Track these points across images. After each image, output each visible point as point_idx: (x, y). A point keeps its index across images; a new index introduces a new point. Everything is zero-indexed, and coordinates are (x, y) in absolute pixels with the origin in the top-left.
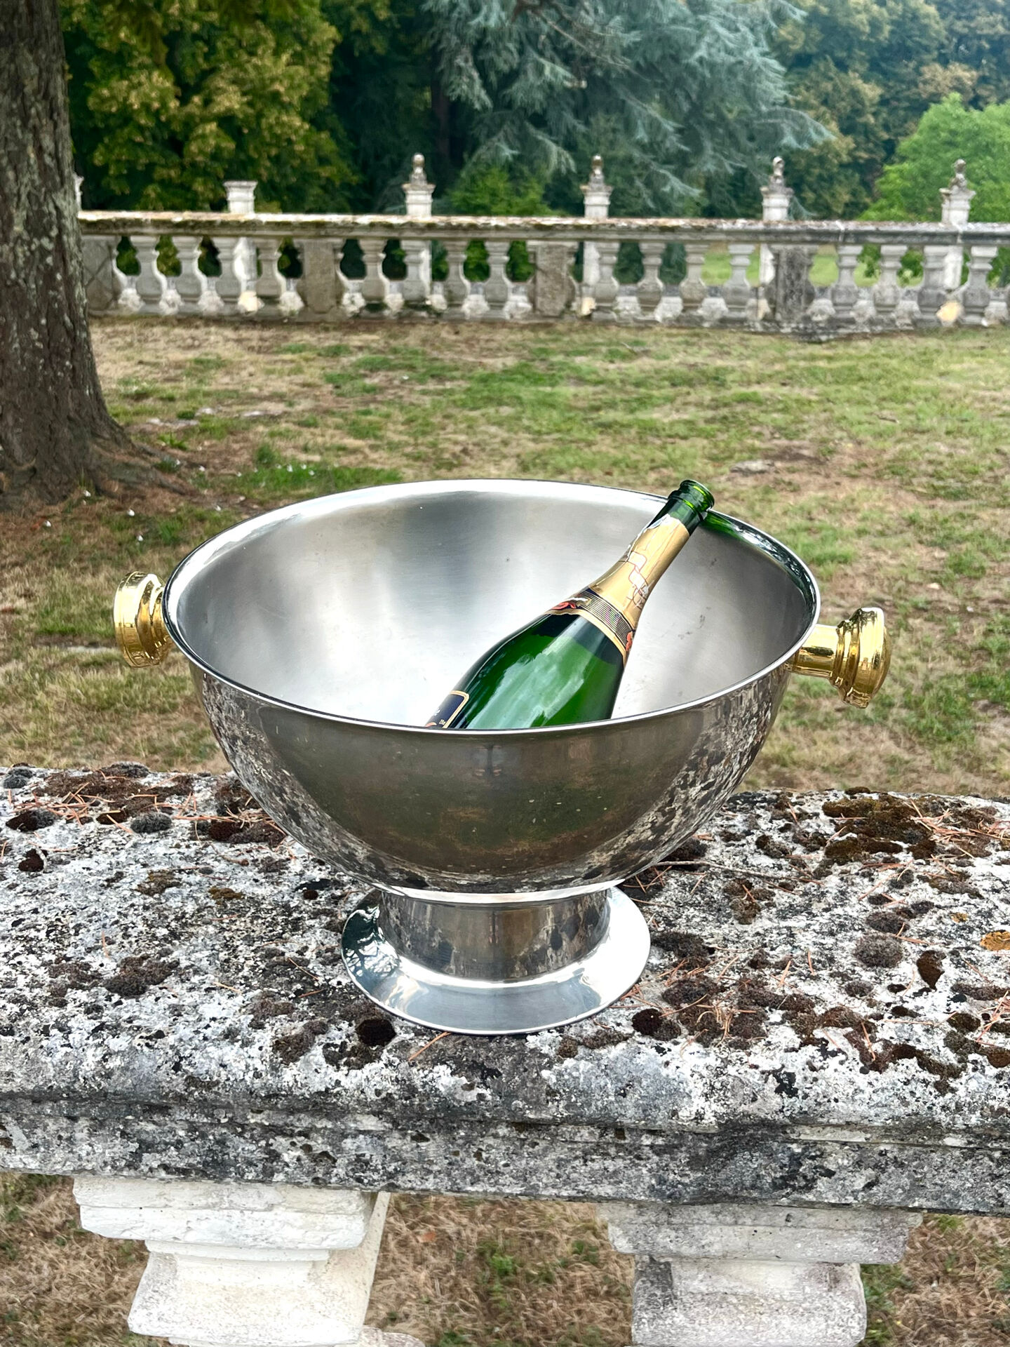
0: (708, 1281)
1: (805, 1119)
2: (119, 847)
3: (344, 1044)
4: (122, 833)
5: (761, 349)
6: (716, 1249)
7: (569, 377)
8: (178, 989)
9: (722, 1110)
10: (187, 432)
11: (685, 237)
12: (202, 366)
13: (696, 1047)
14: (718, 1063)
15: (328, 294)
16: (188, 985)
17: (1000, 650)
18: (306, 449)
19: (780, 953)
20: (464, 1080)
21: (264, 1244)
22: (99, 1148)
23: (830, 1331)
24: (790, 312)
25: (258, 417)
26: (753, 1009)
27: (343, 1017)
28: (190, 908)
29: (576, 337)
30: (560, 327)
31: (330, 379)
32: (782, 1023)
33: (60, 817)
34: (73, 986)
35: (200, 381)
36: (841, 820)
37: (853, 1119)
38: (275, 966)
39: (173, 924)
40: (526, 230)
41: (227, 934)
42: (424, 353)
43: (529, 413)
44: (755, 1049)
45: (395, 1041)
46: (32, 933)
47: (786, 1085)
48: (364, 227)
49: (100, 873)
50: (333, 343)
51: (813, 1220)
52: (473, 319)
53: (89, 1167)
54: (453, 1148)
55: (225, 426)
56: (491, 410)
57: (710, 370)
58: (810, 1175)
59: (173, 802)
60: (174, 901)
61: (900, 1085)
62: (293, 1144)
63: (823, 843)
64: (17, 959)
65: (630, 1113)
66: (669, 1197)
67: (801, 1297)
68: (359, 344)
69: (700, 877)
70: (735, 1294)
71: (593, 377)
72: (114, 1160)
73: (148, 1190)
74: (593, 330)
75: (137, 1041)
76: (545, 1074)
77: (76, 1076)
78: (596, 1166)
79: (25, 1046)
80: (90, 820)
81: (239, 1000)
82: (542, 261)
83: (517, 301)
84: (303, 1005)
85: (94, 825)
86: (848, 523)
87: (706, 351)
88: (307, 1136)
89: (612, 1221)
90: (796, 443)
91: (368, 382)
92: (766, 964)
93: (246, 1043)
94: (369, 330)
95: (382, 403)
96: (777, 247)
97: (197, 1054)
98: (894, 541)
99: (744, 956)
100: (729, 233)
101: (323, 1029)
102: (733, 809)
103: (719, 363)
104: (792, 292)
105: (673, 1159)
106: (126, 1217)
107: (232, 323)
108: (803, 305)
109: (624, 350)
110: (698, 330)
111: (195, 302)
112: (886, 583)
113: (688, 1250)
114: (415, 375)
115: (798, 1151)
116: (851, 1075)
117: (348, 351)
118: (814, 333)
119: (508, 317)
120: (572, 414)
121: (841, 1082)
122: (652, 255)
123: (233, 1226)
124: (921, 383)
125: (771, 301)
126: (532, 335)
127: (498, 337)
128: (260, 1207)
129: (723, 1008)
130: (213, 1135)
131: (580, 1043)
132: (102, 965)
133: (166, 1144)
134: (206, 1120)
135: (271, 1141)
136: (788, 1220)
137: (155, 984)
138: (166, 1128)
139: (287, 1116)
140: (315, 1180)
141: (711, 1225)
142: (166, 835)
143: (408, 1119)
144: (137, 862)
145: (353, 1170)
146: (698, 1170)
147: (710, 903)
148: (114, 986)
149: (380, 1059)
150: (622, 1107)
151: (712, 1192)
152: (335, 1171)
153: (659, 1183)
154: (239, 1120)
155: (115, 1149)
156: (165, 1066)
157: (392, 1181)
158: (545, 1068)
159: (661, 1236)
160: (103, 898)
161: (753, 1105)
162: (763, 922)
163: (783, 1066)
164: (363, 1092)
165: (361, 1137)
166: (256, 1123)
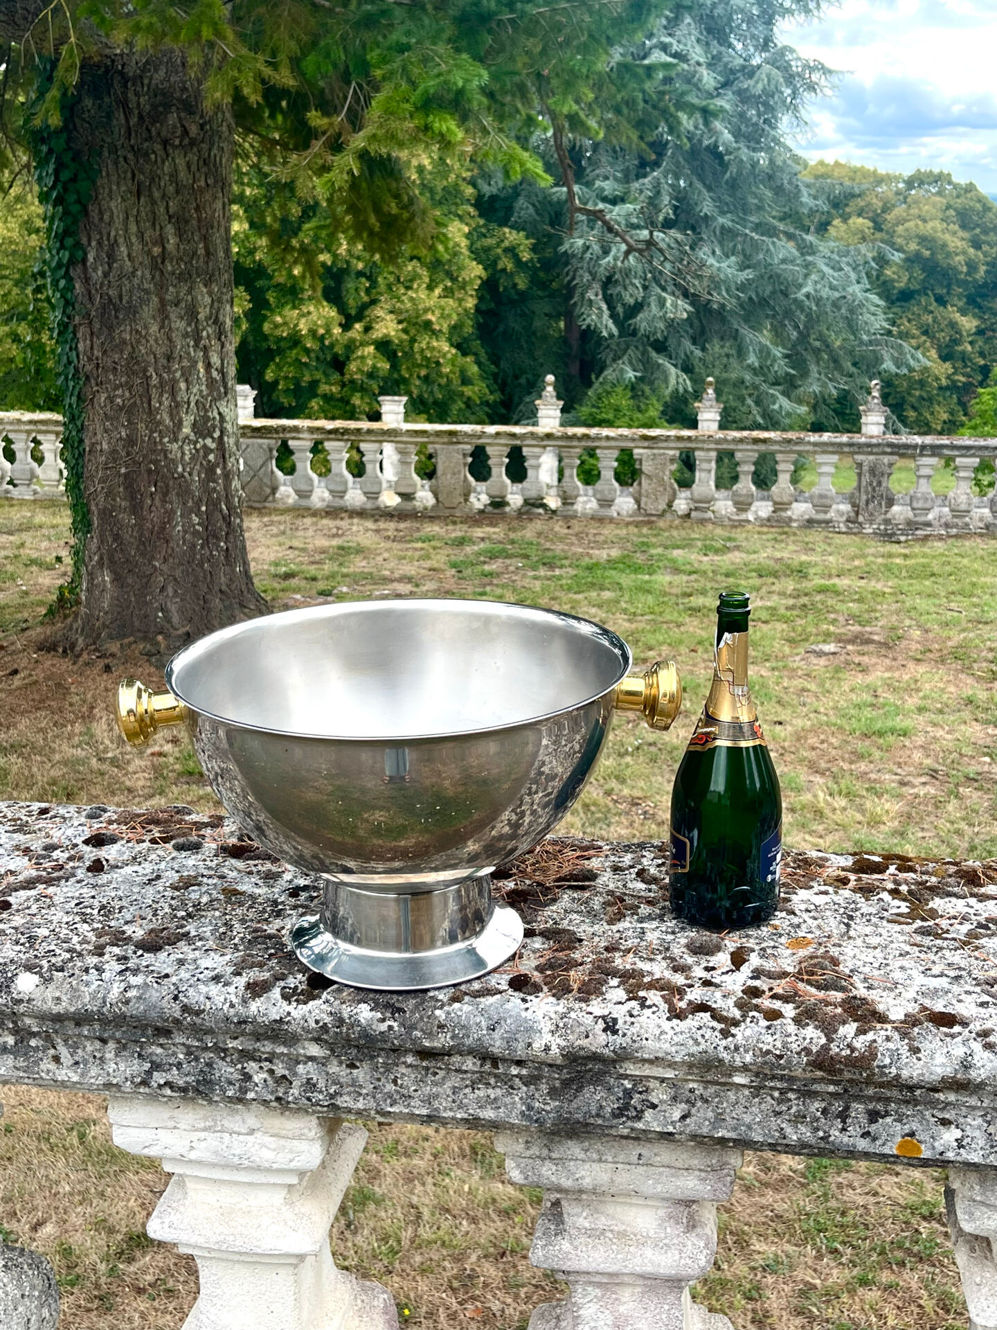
0: (590, 1218)
1: (623, 1055)
2: (162, 859)
3: (296, 987)
4: (165, 850)
5: (843, 546)
6: (587, 1182)
7: (666, 567)
8: (185, 949)
9: (563, 1043)
11: (776, 447)
12: (344, 551)
13: (551, 999)
14: (565, 1010)
15: (457, 492)
16: (193, 947)
19: (631, 943)
20: (379, 1015)
21: (247, 1163)
22: (122, 1066)
23: (683, 1262)
24: (871, 514)
26: (600, 977)
27: (299, 971)
28: (205, 899)
29: (675, 533)
30: (661, 524)
31: (454, 565)
32: (617, 986)
33: (122, 838)
34: (111, 944)
35: (341, 564)
37: (660, 1055)
38: (258, 938)
39: (190, 909)
40: (633, 440)
41: (227, 917)
42: (538, 544)
43: (627, 597)
44: (594, 1002)
45: (331, 989)
46: (89, 911)
47: (611, 1026)
48: (491, 436)
49: (146, 875)
50: (459, 534)
51: (658, 1159)
52: (584, 515)
53: (115, 1082)
54: (377, 1075)
56: (594, 594)
57: (795, 564)
58: (639, 1107)
59: (208, 832)
60: (194, 894)
61: (694, 1030)
62: (261, 1068)
64: (74, 926)
65: (498, 1044)
66: (536, 1121)
67: (662, 1235)
68: (481, 535)
69: (587, 895)
70: (611, 1230)
71: (688, 567)
72: (133, 1077)
73: (162, 1113)
74: (691, 528)
75: (150, 979)
77: (104, 1002)
79: (71, 980)
80: (144, 841)
81: (227, 958)
82: (647, 467)
83: (624, 503)
84: (273, 962)
85: (146, 845)
86: (910, 701)
87: (792, 547)
88: (271, 1062)
89: (507, 1154)
90: (868, 629)
91: (487, 568)
92: (618, 949)
93: (226, 984)
94: (492, 525)
95: (497, 586)
96: (859, 458)
97: (191, 990)
98: (952, 718)
99: (605, 944)
100: (815, 444)
101: (283, 977)
102: (626, 851)
103: (804, 558)
104: (873, 497)
105: (537, 1090)
106: (145, 1136)
107: (373, 516)
108: (884, 509)
109: (718, 545)
110: (786, 529)
111: (342, 497)
112: (941, 755)
113: (567, 1183)
114: (529, 562)
115: (629, 1086)
116: (659, 1021)
117: (471, 541)
118: (894, 534)
119: (615, 515)
120: (666, 599)
121: (651, 1026)
122: (745, 462)
123: (224, 1147)
124: (988, 580)
125: (854, 505)
126: (636, 530)
127: (606, 532)
128: (243, 1131)
129: (577, 976)
130: (203, 1058)
131: (466, 994)
132: (134, 932)
133: (170, 1065)
134: (197, 1044)
135: (245, 1065)
136: (640, 1159)
137: (170, 945)
138: (170, 1052)
139: (255, 1042)
140: (278, 1098)
141: (582, 1161)
142: (197, 853)
143: (341, 1046)
144: (173, 869)
145: (304, 1091)
146: (556, 1099)
147: (590, 911)
148: (141, 945)
149: (321, 998)
150: (492, 1039)
151: (567, 1119)
152: (292, 1091)
153: (528, 1110)
154: (221, 1045)
155: (134, 1068)
156: (168, 997)
157: (333, 1101)
158: (439, 1008)
159: (544, 1169)
160: (143, 890)
161: (587, 1041)
162: (625, 924)
163: (611, 1013)
164: (306, 1021)
165: (309, 1063)
166: (234, 1048)
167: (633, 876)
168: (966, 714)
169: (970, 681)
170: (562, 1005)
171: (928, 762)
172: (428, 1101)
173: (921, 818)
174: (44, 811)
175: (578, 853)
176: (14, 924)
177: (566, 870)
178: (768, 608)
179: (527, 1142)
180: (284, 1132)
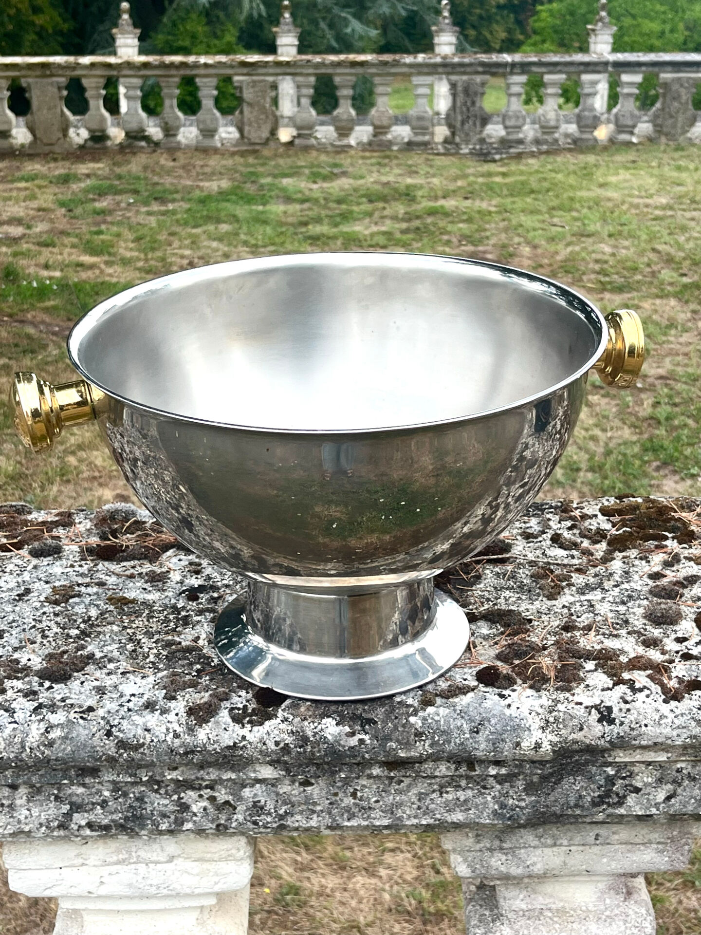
0: (528, 900)
1: (622, 743)
2: (22, 570)
3: (245, 707)
4: (22, 558)
5: (444, 167)
6: (538, 868)
8: (98, 674)
9: (556, 739)
11: (373, 70)
13: (530, 692)
14: (550, 703)
15: (55, 128)
16: (105, 671)
17: (667, 419)
18: (47, 267)
19: (585, 619)
20: (347, 729)
21: (165, 892)
22: (35, 812)
24: (467, 135)
26: (572, 661)
27: (240, 687)
28: (94, 613)
29: (281, 161)
30: (266, 152)
31: (62, 204)
32: (596, 670)
34: (9, 677)
36: (616, 519)
37: (660, 740)
38: (176, 653)
39: (82, 626)
40: (232, 67)
41: (128, 631)
42: (146, 178)
43: (245, 228)
44: (576, 691)
45: (286, 704)
47: (606, 716)
48: (85, 67)
49: (12, 590)
50: (62, 171)
51: (616, 837)
52: (188, 147)
53: (27, 829)
54: (333, 790)
56: (211, 227)
57: (402, 188)
58: (621, 793)
59: (60, 532)
60: (78, 608)
61: (695, 710)
62: (201, 796)
63: (604, 537)
66: (509, 819)
67: (602, 907)
68: (86, 171)
69: (510, 568)
70: (550, 909)
71: (299, 196)
72: (48, 821)
73: (68, 852)
74: (296, 155)
75: (72, 715)
76: (412, 719)
77: (23, 747)
78: (450, 797)
81: (151, 679)
82: (248, 94)
83: (227, 133)
84: (205, 680)
87: (397, 171)
88: (212, 789)
89: (454, 850)
90: (481, 248)
91: (98, 205)
92: (576, 628)
93: (164, 711)
94: (94, 160)
95: (112, 223)
96: (454, 78)
97: (125, 723)
99: (557, 623)
100: (411, 66)
101: (226, 697)
102: (527, 515)
103: (409, 181)
104: (468, 117)
105: (512, 786)
106: (47, 877)
108: (478, 128)
109: (326, 171)
110: (388, 153)
113: (516, 871)
114: (139, 198)
115: (612, 773)
116: (656, 705)
117: (77, 178)
118: (489, 153)
119: (219, 145)
120: (284, 229)
121: (649, 711)
122: (345, 87)
123: (140, 878)
124: (584, 194)
125: (450, 126)
126: (242, 160)
127: (212, 163)
128: (162, 859)
129: (547, 662)
130: (134, 793)
131: (437, 695)
132: (29, 660)
133: (93, 804)
134: (129, 780)
135: (182, 795)
136: (596, 839)
137: (78, 671)
138: (94, 790)
139: (199, 770)
140: (218, 826)
141: (534, 847)
142: (60, 558)
143: (300, 765)
144: (40, 580)
145: (250, 815)
146: (533, 795)
147: (521, 587)
148: (43, 675)
149: (277, 717)
150: (476, 742)
151: (544, 813)
152: (235, 817)
153: (501, 808)
154: (158, 778)
155: (50, 812)
156: (99, 733)
157: (282, 822)
158: (412, 715)
159: (494, 860)
160: (17, 609)
161: (581, 734)
162: (567, 598)
163: (602, 701)
164: (264, 744)
165: (258, 786)
166: (172, 779)
167: (549, 542)
170: (544, 697)
172: (390, 811)
178: (384, 233)
179: (477, 835)
180: (209, 855)
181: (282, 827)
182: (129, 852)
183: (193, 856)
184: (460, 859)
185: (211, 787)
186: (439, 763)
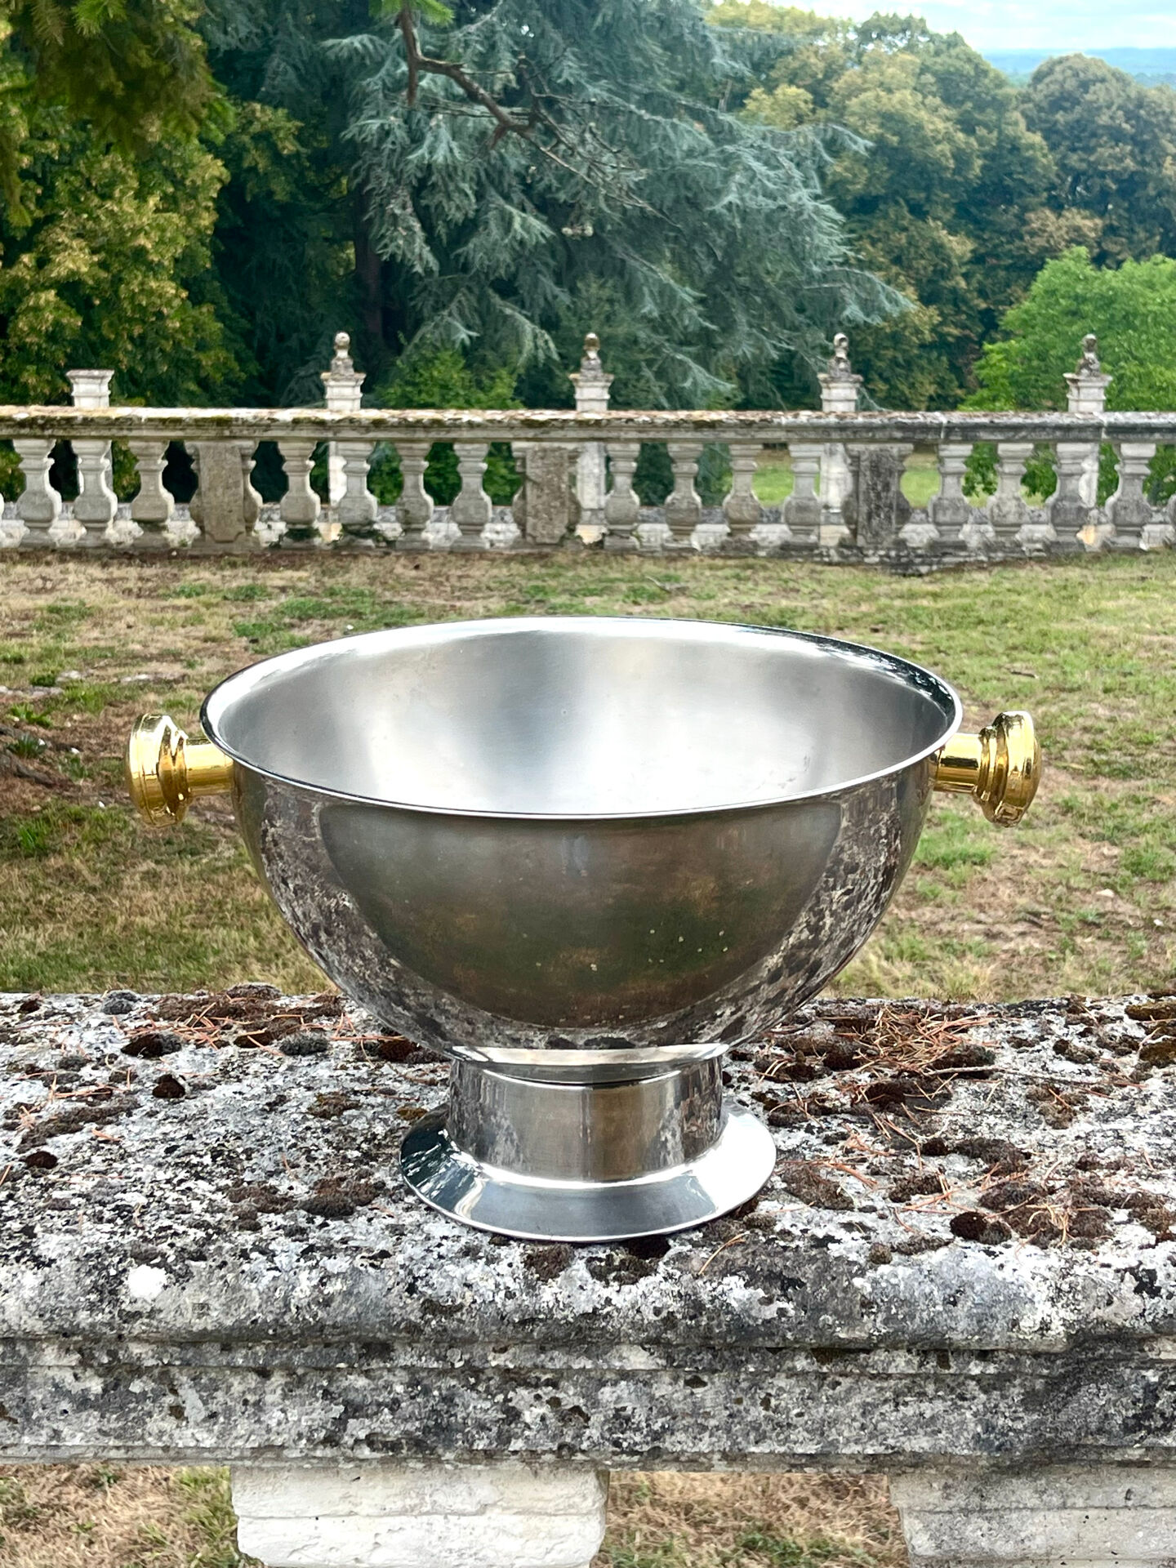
1: (1170, 1328)
2: (272, 1071)
3: (610, 1258)
4: (270, 1056)
5: (840, 583)
6: (1038, 1545)
8: (392, 1209)
9: (1071, 1317)
10: (49, 704)
11: (730, 435)
12: (59, 615)
13: (1033, 1249)
14: (1063, 1264)
15: (234, 517)
16: (401, 1205)
19: (1112, 1154)
20: (761, 1293)
22: (293, 1414)
24: (876, 534)
25: (146, 683)
26: (1094, 1208)
28: (380, 1129)
29: (583, 572)
30: (560, 558)
31: (242, 632)
32: (1130, 1221)
33: (188, 1042)
34: (264, 1210)
35: (58, 636)
36: (1153, 1023)
39: (365, 1146)
40: (511, 427)
42: (372, 594)
44: (1101, 1249)
45: (671, 1253)
46: (194, 1160)
47: (1146, 1284)
48: (285, 425)
49: (259, 1097)
50: (243, 583)
51: (1159, 1496)
52: (440, 550)
53: (279, 1441)
54: (735, 1395)
55: (101, 694)
57: (774, 613)
58: (1168, 1412)
59: (325, 1023)
60: (357, 1123)
62: (538, 1397)
63: (1134, 1047)
64: (183, 1186)
65: (962, 1325)
66: (999, 1449)
68: (281, 583)
69: (994, 1086)
72: (311, 1430)
74: (607, 562)
75: (358, 1262)
76: (858, 1282)
77: (287, 1306)
78: (910, 1411)
79: (223, 1272)
80: (226, 1044)
82: (533, 470)
85: (232, 1050)
87: (765, 588)
88: (557, 1386)
89: (910, 1510)
91: (298, 633)
92: (1097, 1165)
93: (491, 1260)
94: (293, 566)
96: (856, 448)
97: (434, 1274)
98: (1045, 834)
99: (1069, 1158)
100: (789, 429)
102: (1018, 1015)
103: (784, 603)
104: (878, 507)
105: (1004, 1397)
106: (298, 1531)
107: (99, 558)
108: (894, 525)
109: (651, 588)
110: (751, 561)
111: (45, 529)
112: (1041, 890)
113: (1003, 1548)
114: (362, 623)
115: (1156, 1379)
117: (266, 593)
118: (910, 563)
119: (487, 546)
122: (684, 459)
123: (434, 1538)
124: (1063, 626)
125: (849, 521)
126: (522, 569)
127: (476, 572)
128: (470, 1509)
129: (1057, 1211)
130: (439, 1389)
131: (893, 1250)
132: (291, 1188)
133: (379, 1405)
134: (435, 1365)
135: (511, 1394)
136: (1127, 1498)
137: (362, 1205)
138: (381, 1383)
139: (538, 1355)
140: (561, 1447)
141: (1032, 1509)
142: (326, 1057)
143: (689, 1351)
144: (299, 1085)
145: (610, 1429)
146: (1034, 1411)
147: (1012, 1110)
148: (312, 1208)
149: (656, 1272)
150: (952, 1318)
151: (1050, 1441)
152: (588, 1432)
153: (986, 1431)
154: (477, 1364)
155: (314, 1415)
156: (397, 1288)
157: (657, 1444)
158: (856, 1275)
159: (970, 1528)
160: (269, 1122)
161: (1109, 1309)
162: (1082, 1125)
163: (1141, 1263)
164: (638, 1311)
165: (623, 1383)
166: (497, 1367)
167: (1052, 1053)
168: (1066, 827)
169: (1063, 777)
170: (1053, 1255)
171: (1022, 901)
172: (819, 1430)
173: (1027, 985)
174: (29, 1007)
175: (946, 1024)
176: (77, 1189)
177: (941, 1050)
179: (946, 1487)
180: (540, 1504)
181: (656, 1453)
182: (419, 1495)
183: (516, 1504)
184: (919, 1526)
185: (554, 1384)
186: (895, 1353)
